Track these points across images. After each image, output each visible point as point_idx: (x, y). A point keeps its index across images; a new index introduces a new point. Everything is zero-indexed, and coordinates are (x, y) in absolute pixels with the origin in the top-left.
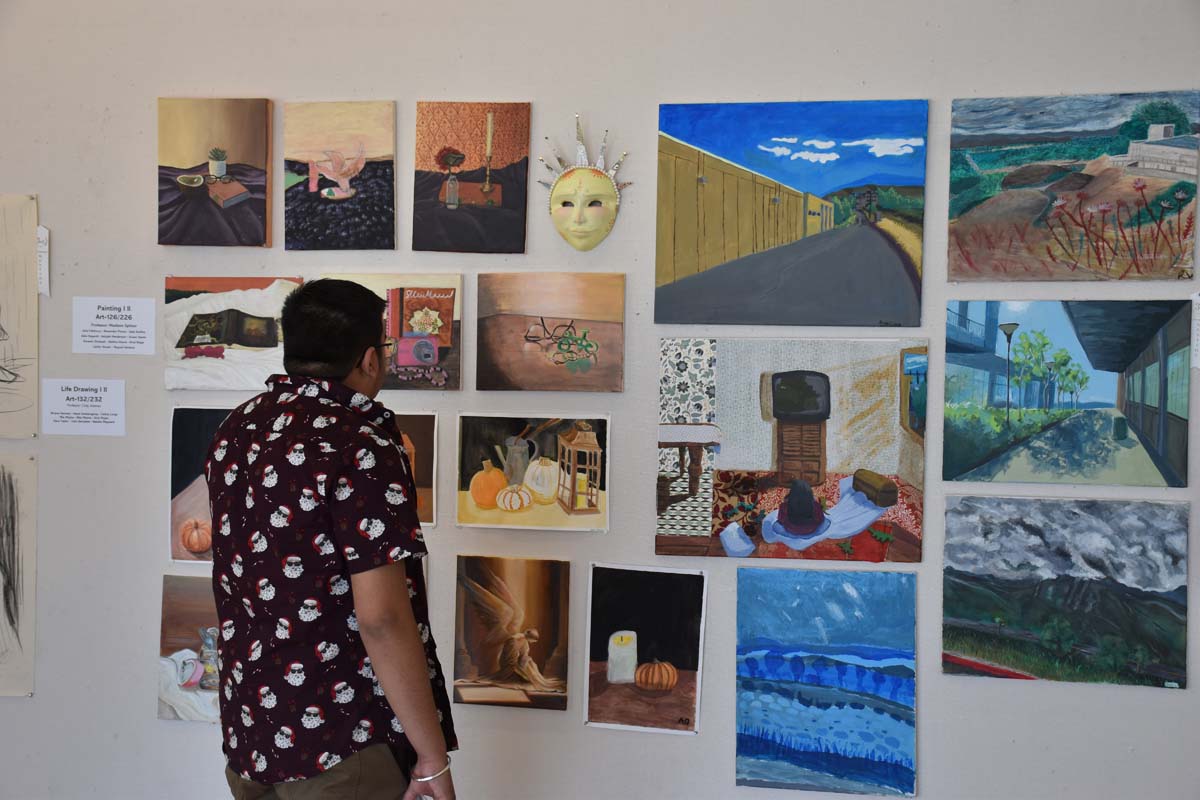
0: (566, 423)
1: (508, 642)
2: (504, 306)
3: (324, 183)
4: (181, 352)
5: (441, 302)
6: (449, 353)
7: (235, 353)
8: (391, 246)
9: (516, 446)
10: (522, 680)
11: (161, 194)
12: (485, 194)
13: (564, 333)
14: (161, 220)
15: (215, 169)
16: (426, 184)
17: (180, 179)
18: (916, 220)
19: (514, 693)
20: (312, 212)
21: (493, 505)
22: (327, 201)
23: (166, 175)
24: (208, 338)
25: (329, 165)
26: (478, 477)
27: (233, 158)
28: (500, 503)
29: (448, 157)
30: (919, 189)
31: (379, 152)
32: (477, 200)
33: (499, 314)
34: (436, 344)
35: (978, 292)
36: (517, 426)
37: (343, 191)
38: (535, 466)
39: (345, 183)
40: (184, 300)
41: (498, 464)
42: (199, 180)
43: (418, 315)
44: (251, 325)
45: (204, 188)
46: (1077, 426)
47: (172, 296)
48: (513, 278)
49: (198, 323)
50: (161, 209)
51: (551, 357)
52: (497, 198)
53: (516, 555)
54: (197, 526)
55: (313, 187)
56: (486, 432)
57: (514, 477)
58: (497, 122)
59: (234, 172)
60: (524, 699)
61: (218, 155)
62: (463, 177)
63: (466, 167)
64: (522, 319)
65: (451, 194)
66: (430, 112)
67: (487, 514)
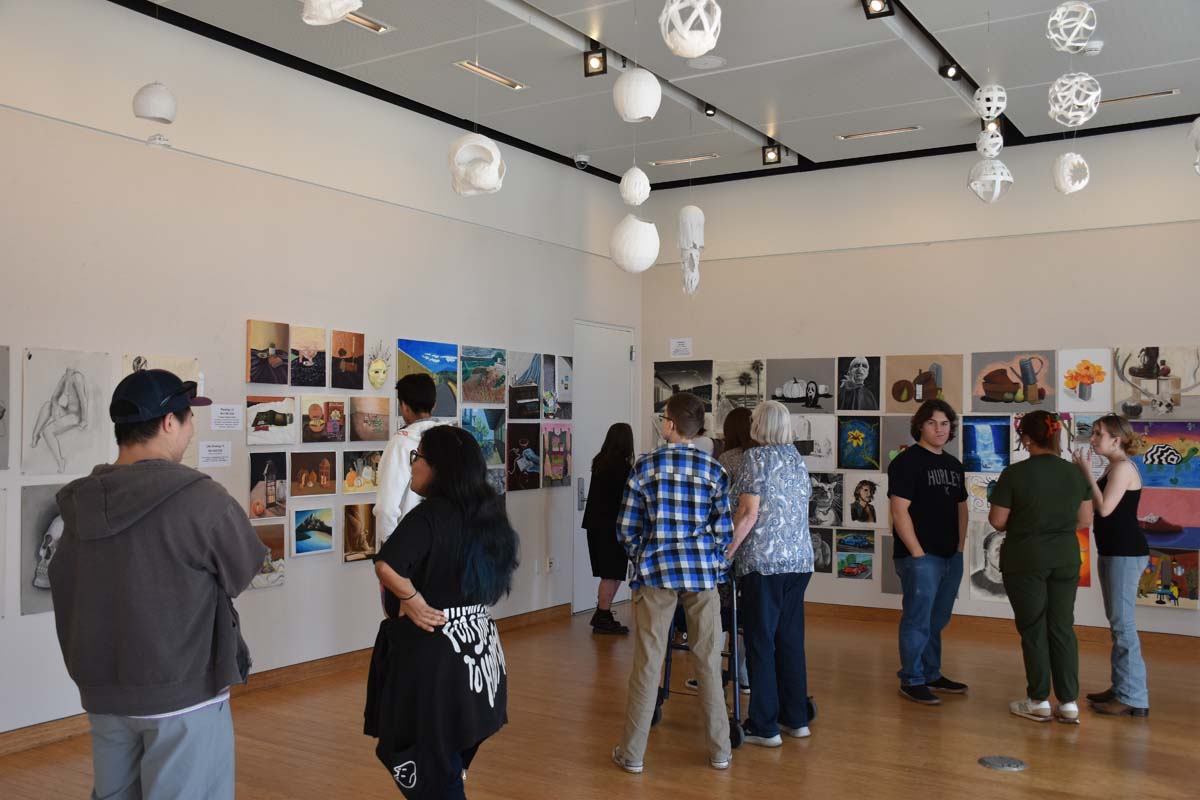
0: (374, 453)
1: (360, 536)
2: (358, 409)
3: (304, 359)
4: (253, 428)
5: (339, 407)
6: (342, 427)
7: (273, 428)
8: (324, 386)
9: (360, 461)
10: (364, 550)
11: (252, 361)
12: (353, 366)
13: (374, 419)
14: (251, 372)
15: (271, 351)
16: (336, 362)
17: (259, 355)
18: (455, 383)
19: (361, 555)
20: (300, 370)
21: (353, 485)
22: (305, 367)
23: (254, 353)
24: (263, 422)
25: (306, 353)
26: (348, 475)
27: (278, 348)
28: (355, 484)
29: (342, 352)
30: (455, 373)
31: (321, 349)
32: (351, 369)
33: (357, 412)
34: (338, 424)
35: (468, 406)
36: (360, 454)
37: (310, 363)
38: (365, 468)
39: (311, 360)
40: (254, 406)
41: (354, 469)
42: (265, 356)
43: (333, 413)
44: (278, 417)
45: (267, 359)
46: (487, 447)
47: (250, 404)
48: (360, 399)
49: (260, 415)
50: (252, 367)
51: (371, 428)
52: (356, 368)
53: (361, 503)
54: (258, 504)
55: (301, 361)
56: (351, 457)
57: (359, 474)
58: (356, 340)
59: (279, 353)
60: (364, 556)
61: (273, 346)
62: (346, 360)
63: (348, 356)
64: (362, 414)
65: (343, 366)
66: (338, 335)
67: (351, 489)
